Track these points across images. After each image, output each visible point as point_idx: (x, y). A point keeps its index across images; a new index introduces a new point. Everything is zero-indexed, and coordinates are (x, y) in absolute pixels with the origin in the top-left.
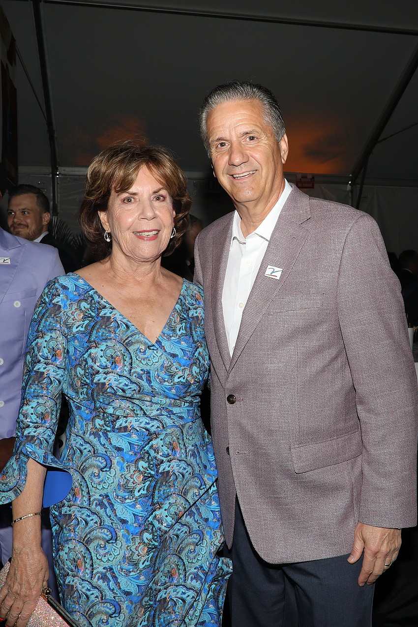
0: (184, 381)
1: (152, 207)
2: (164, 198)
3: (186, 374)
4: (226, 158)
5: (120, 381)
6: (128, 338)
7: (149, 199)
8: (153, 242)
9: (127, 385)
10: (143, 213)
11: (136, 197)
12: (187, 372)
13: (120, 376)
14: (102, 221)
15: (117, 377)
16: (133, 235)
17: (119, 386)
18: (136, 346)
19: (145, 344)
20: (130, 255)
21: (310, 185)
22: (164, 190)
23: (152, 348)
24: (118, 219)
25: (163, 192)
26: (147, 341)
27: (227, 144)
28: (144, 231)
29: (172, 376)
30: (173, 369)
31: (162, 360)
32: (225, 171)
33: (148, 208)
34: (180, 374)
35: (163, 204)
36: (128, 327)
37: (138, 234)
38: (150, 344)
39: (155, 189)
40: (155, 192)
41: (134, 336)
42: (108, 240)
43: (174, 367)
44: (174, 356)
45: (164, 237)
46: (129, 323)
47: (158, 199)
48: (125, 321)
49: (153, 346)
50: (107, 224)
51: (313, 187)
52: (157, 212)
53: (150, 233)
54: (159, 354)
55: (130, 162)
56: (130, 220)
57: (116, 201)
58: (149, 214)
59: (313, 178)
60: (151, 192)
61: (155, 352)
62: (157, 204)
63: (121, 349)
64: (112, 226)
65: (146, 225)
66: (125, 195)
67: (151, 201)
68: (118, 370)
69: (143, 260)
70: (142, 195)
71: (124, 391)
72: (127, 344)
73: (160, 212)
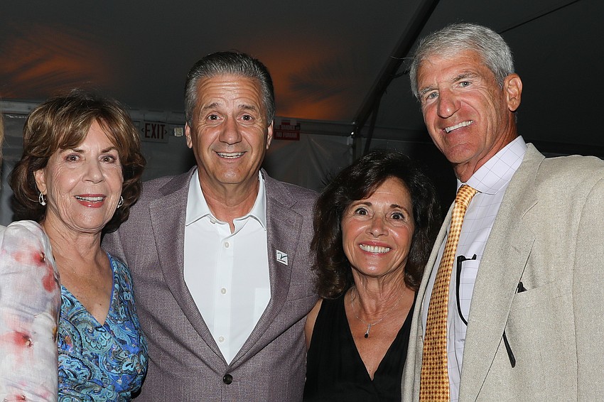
0: (132, 369)
1: (99, 167)
2: (114, 159)
3: (135, 363)
4: (217, 133)
5: (73, 364)
6: (74, 316)
7: (97, 158)
8: (98, 209)
9: (79, 369)
10: (88, 174)
11: (82, 155)
12: (136, 360)
13: (72, 357)
14: (38, 181)
15: (69, 358)
16: (74, 200)
17: (71, 369)
18: (84, 326)
19: (92, 324)
20: (69, 223)
21: (295, 135)
22: (115, 150)
23: (100, 329)
24: (60, 178)
25: (113, 152)
26: (95, 322)
27: (218, 118)
28: (88, 195)
29: (120, 363)
30: (122, 355)
31: (111, 344)
32: (212, 147)
33: (96, 169)
34: (129, 361)
35: (112, 166)
36: (73, 303)
37: (81, 199)
38: (98, 325)
39: (105, 148)
40: (104, 151)
41: (80, 315)
42: (43, 204)
43: (123, 353)
44: (123, 342)
45: (110, 204)
46: (74, 299)
47: (106, 159)
48: (69, 295)
49: (101, 327)
50: (44, 185)
51: (298, 139)
52: (105, 175)
53: (95, 199)
54: (107, 338)
55: (80, 113)
56: (72, 181)
57: (58, 159)
58: (96, 176)
59: (298, 125)
60: (100, 151)
61: (103, 334)
62: (104, 165)
63: (69, 327)
64: (50, 188)
65: (90, 189)
66: (69, 152)
67: (98, 161)
68: (70, 351)
69: (83, 230)
70: (89, 153)
71: (75, 376)
72: (74, 322)
73: (108, 174)
